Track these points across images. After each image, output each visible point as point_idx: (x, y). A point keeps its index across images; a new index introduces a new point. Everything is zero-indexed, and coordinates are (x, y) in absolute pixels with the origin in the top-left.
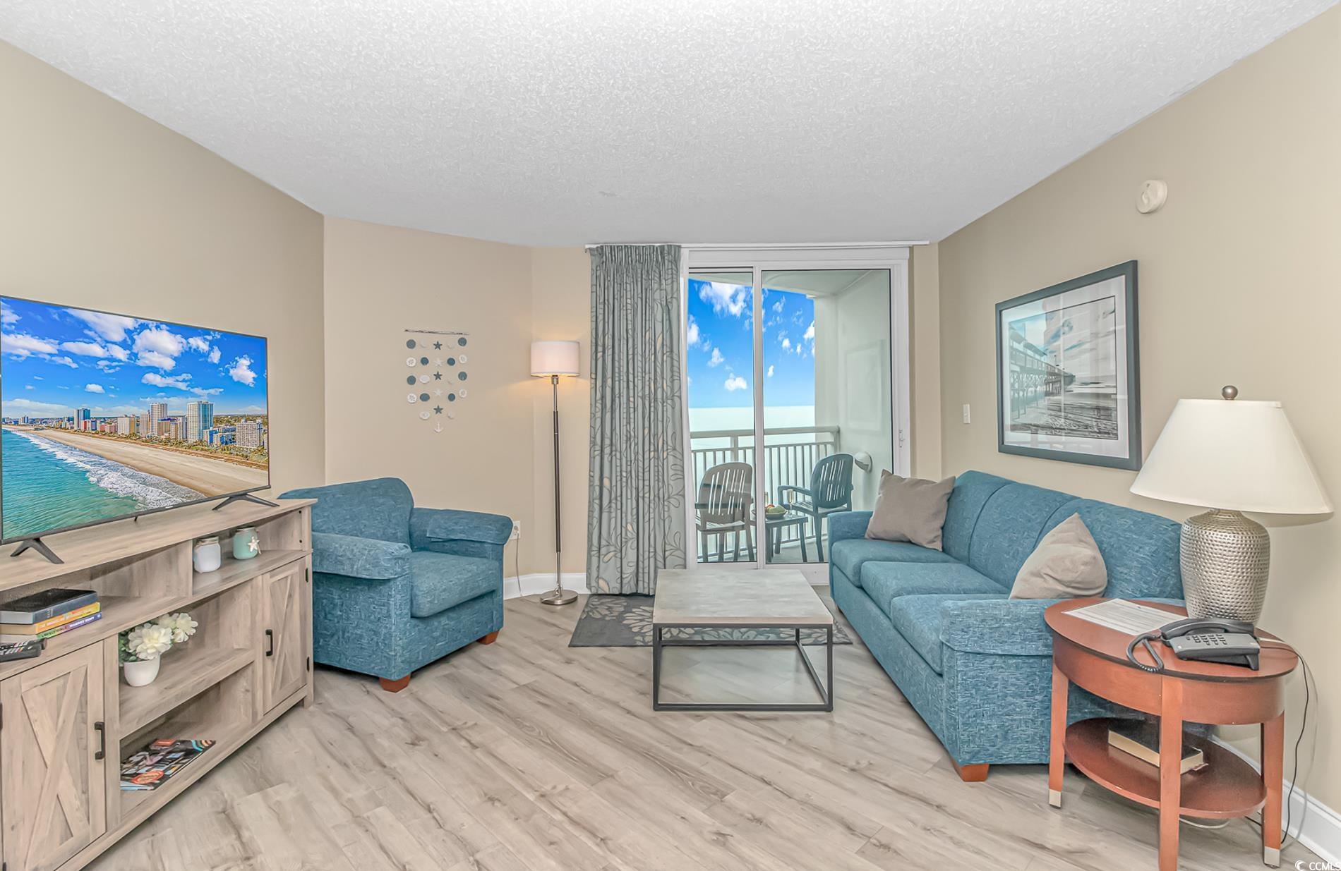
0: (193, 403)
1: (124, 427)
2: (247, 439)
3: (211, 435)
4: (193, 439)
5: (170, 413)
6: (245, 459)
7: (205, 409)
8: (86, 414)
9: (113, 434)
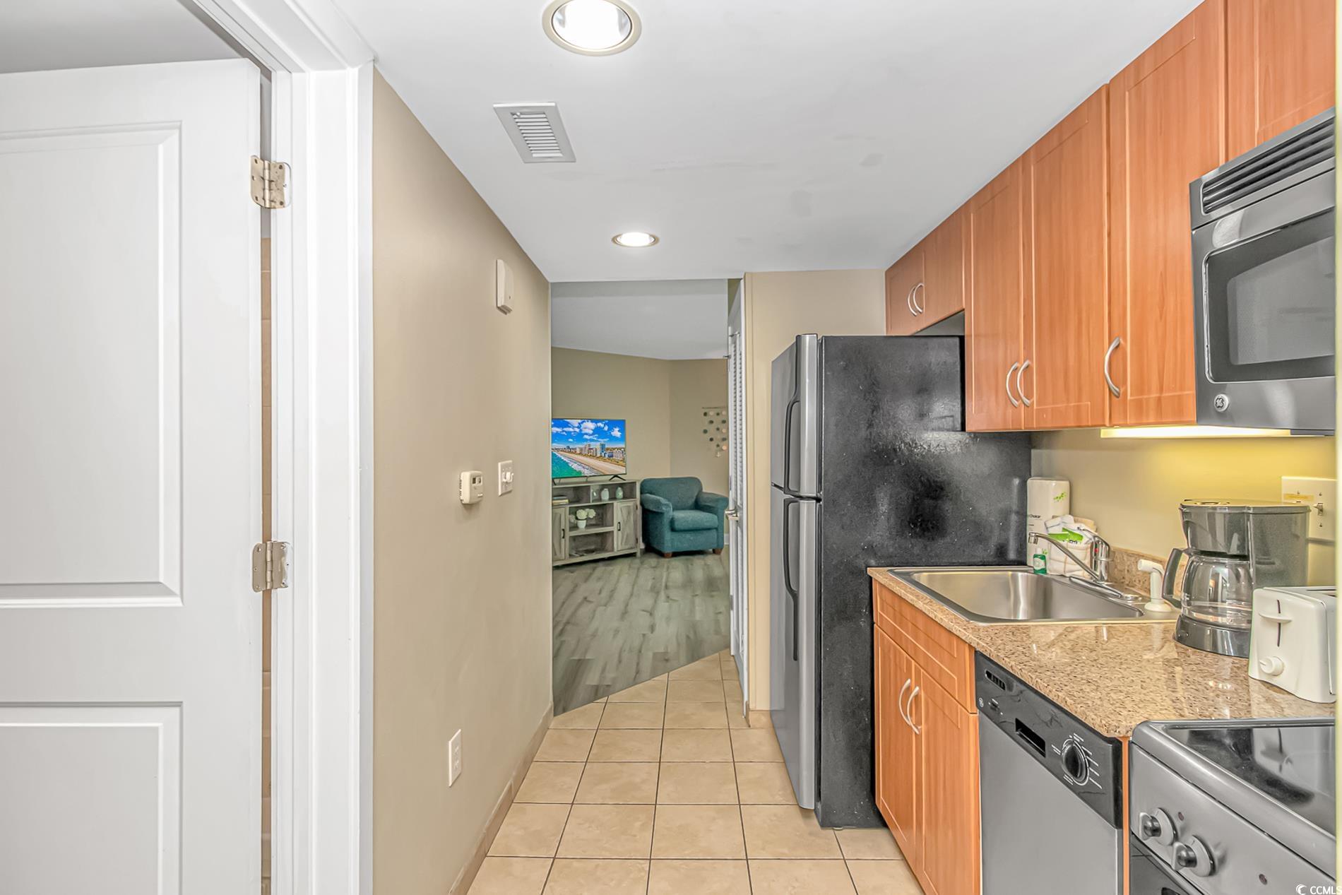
0: (599, 443)
1: (578, 451)
2: (618, 456)
3: (605, 454)
4: (598, 455)
5: (591, 447)
6: (617, 463)
7: (603, 446)
8: (568, 447)
9: (575, 453)
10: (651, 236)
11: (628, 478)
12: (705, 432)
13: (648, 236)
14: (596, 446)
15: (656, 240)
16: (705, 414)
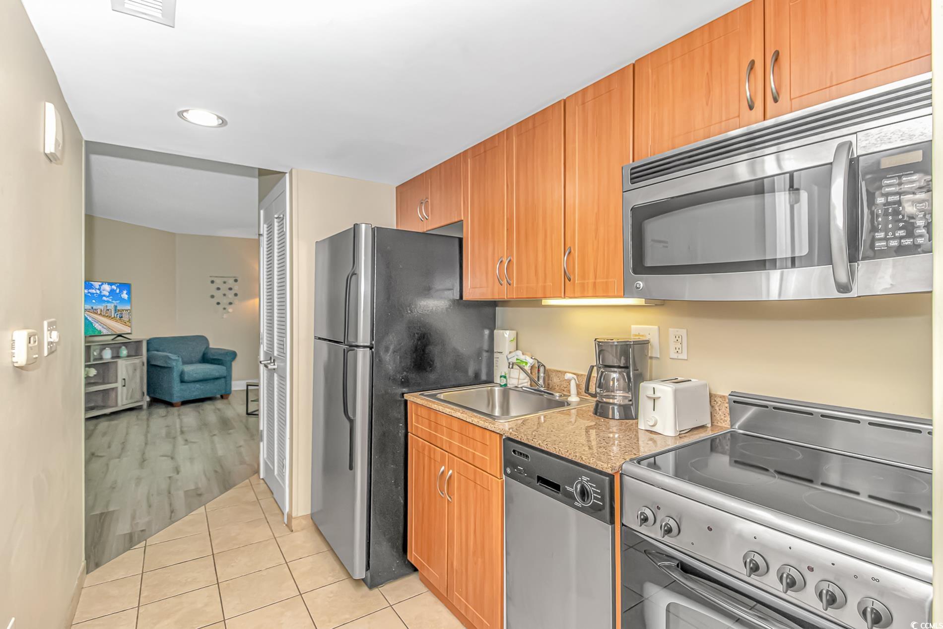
0: (113, 305)
1: (99, 312)
2: (126, 317)
3: (117, 314)
4: (113, 316)
5: (108, 308)
6: (125, 323)
7: (116, 307)
10: (219, 117)
11: (134, 337)
12: (212, 297)
13: (216, 117)
14: (111, 306)
15: (224, 123)
16: (212, 282)
